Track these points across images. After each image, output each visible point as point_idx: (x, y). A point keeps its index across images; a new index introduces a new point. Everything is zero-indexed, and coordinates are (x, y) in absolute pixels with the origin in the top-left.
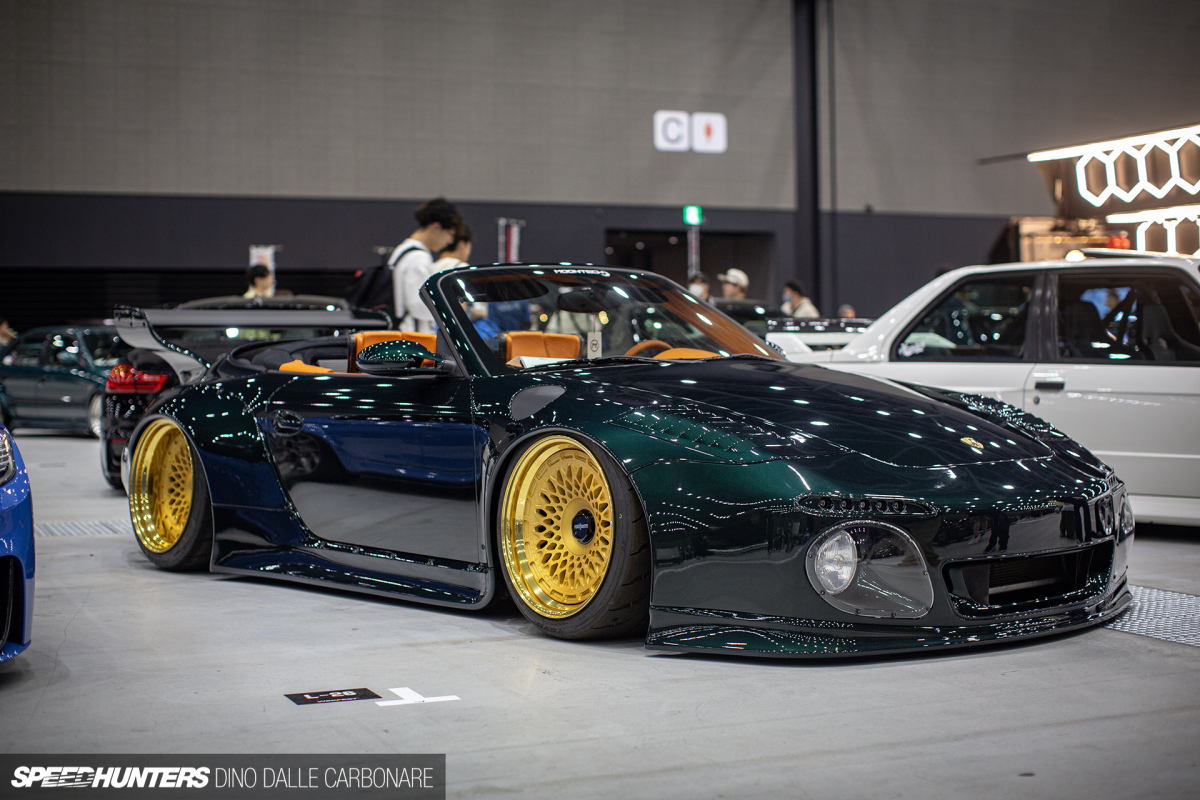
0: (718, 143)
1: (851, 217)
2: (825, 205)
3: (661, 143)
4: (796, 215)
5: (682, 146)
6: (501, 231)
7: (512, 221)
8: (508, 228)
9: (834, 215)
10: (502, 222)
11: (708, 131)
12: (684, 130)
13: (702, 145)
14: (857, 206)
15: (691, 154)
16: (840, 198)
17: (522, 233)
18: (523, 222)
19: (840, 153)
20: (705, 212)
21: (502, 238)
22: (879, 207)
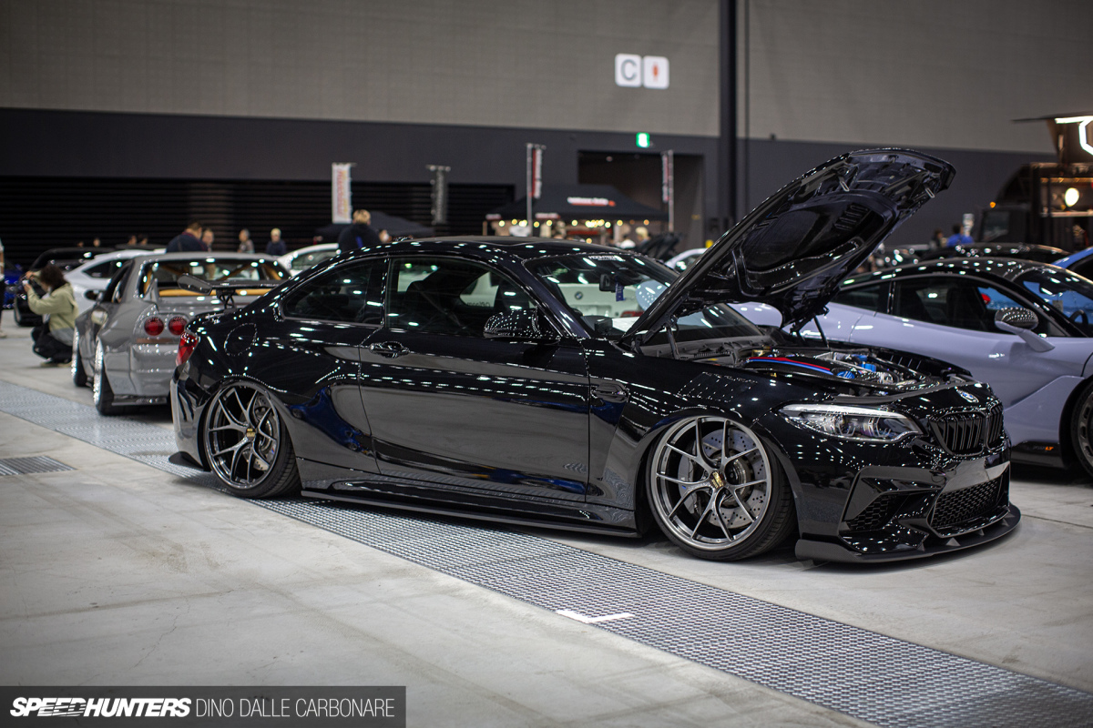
0: (662, 82)
1: (759, 142)
2: (741, 134)
3: (621, 81)
4: (719, 140)
5: (636, 83)
6: (529, 153)
7: (537, 146)
8: (534, 150)
9: (747, 141)
10: (530, 146)
11: (656, 71)
12: (637, 70)
13: (651, 82)
14: (765, 135)
15: (642, 89)
16: (752, 128)
17: (543, 155)
18: (544, 147)
19: (752, 91)
20: (652, 138)
21: (529, 159)
22: (780, 136)
